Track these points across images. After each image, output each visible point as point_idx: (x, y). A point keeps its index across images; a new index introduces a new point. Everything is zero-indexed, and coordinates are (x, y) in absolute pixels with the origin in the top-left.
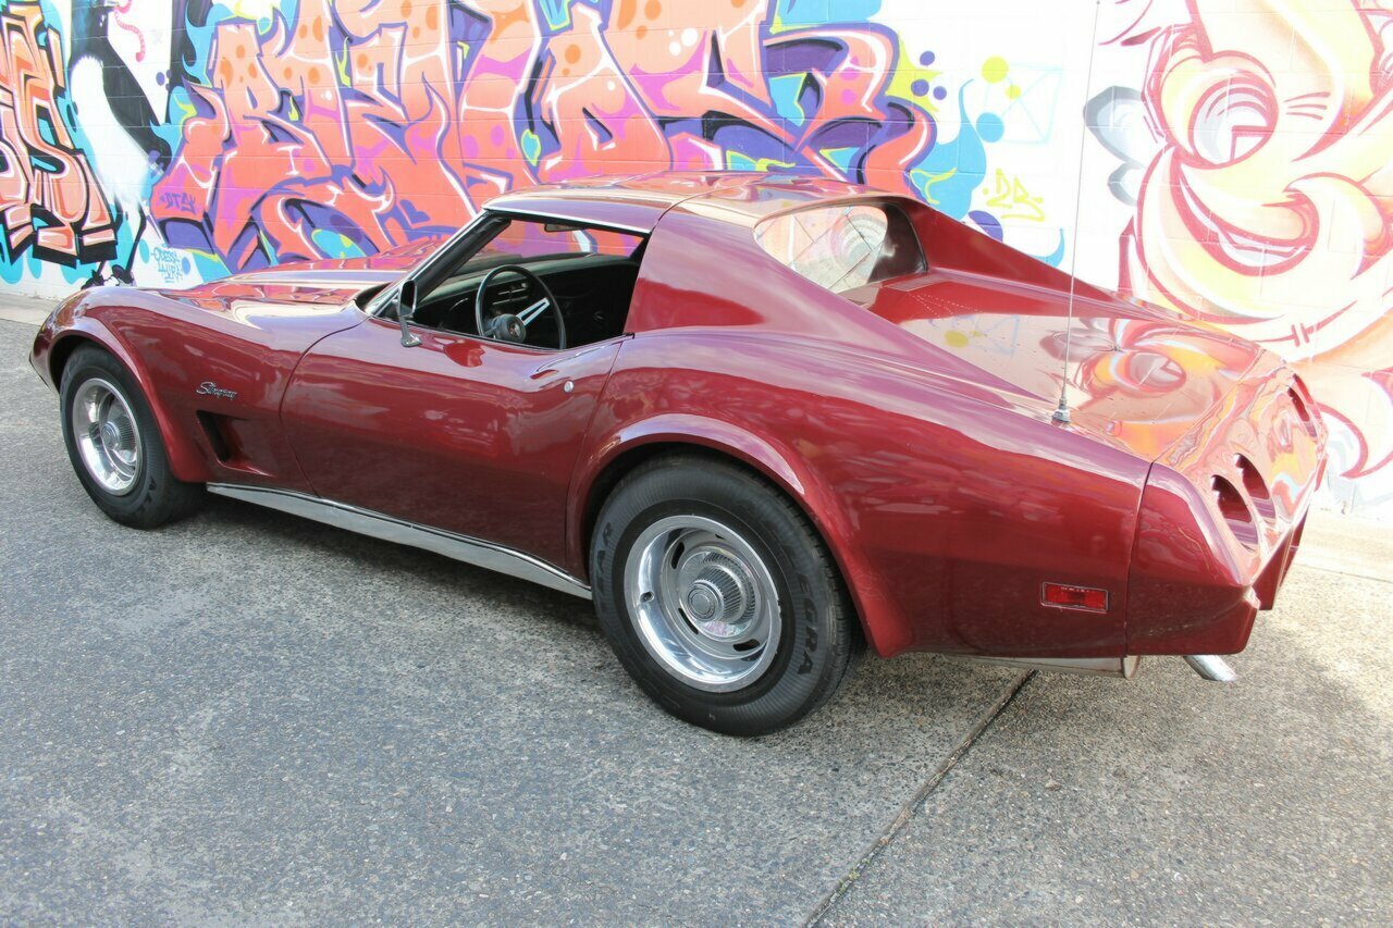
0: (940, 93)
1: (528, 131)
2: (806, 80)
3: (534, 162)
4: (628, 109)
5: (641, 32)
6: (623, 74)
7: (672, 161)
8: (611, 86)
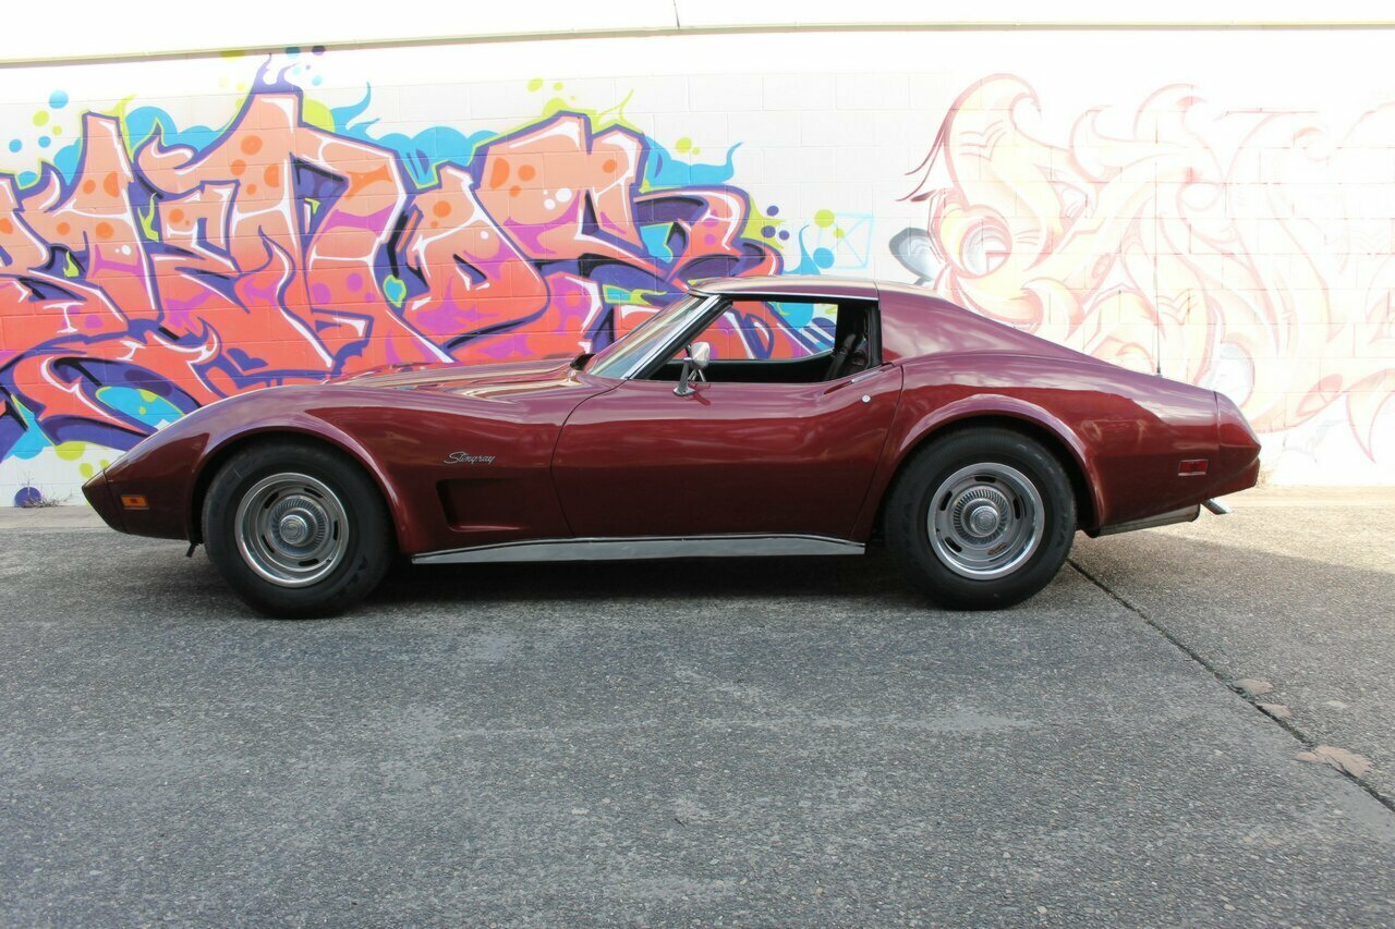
0: (784, 235)
1: (391, 277)
2: (673, 228)
3: (399, 304)
4: (504, 254)
5: (515, 191)
6: (497, 225)
7: (549, 296)
8: (485, 235)
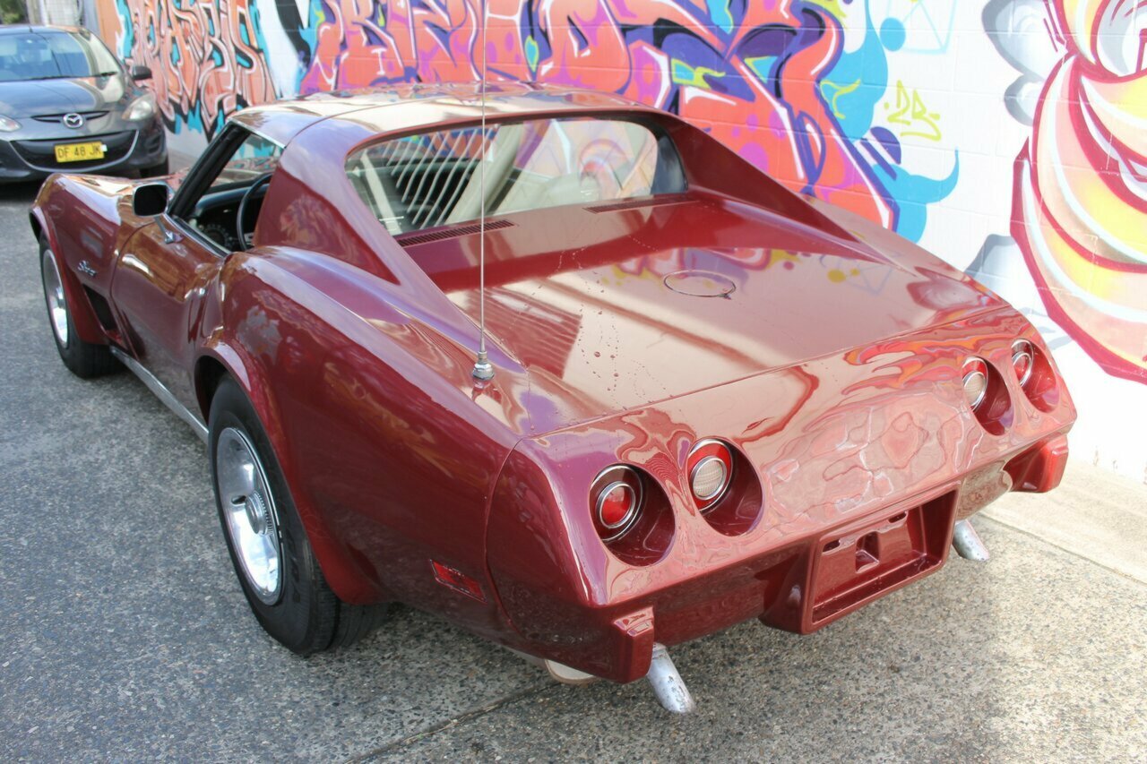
1: (529, 38)
3: (534, 67)
4: (600, 17)
7: (631, 68)
